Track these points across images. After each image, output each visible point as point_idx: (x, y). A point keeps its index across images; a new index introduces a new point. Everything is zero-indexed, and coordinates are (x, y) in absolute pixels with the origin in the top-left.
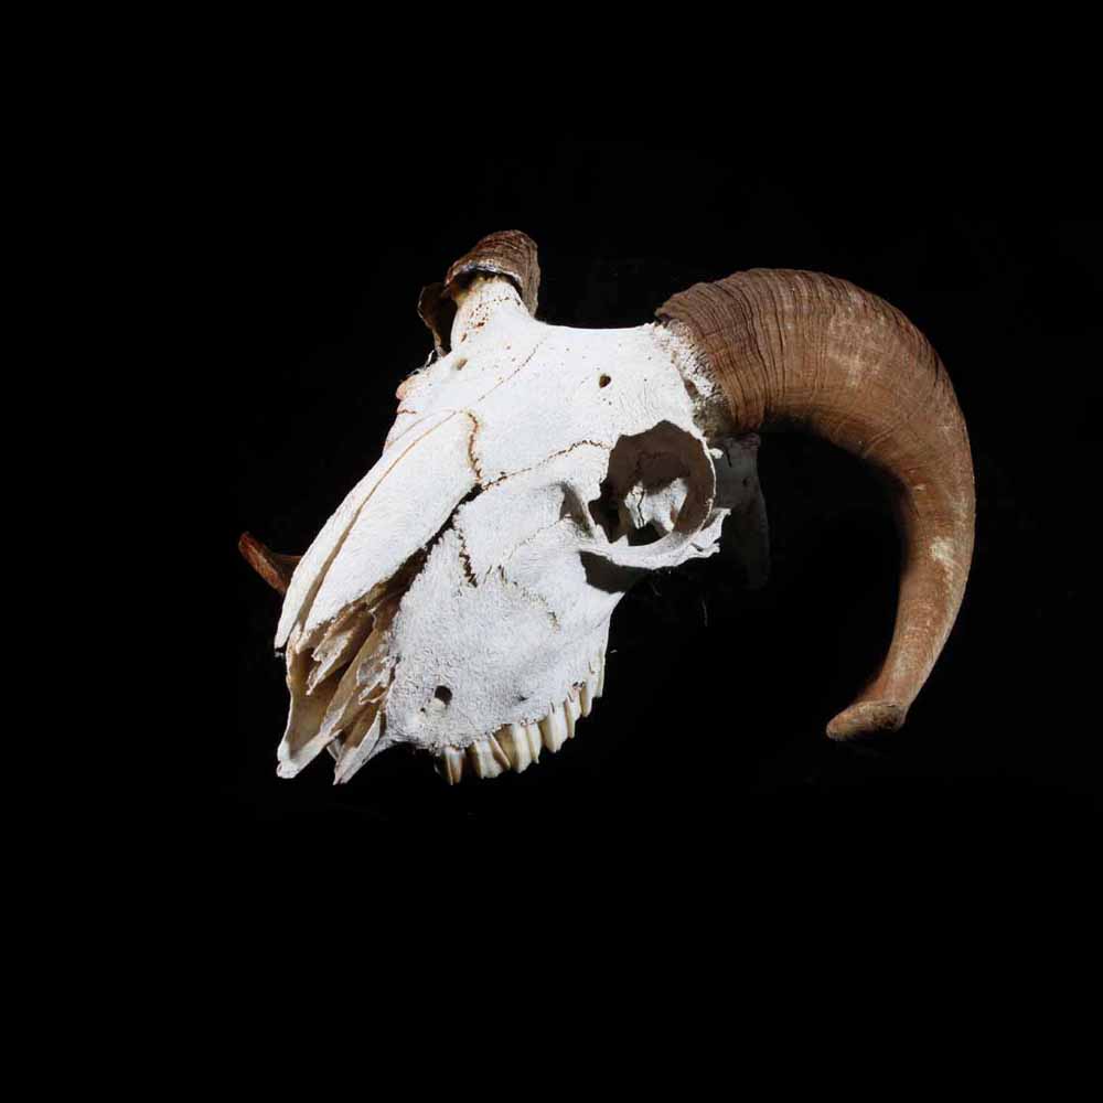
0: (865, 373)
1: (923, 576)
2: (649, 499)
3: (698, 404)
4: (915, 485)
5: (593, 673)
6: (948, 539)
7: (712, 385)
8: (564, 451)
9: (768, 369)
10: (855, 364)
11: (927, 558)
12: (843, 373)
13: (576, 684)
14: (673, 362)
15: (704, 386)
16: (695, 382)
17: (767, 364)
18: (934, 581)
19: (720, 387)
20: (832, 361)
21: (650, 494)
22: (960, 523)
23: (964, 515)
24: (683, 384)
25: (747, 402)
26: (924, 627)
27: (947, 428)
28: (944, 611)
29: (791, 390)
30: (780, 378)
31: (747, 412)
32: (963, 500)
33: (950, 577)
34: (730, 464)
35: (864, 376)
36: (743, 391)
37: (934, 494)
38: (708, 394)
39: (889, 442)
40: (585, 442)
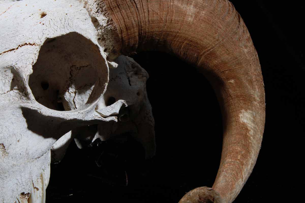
0: (196, 15)
1: (235, 131)
2: (80, 97)
3: (100, 31)
4: (228, 79)
5: (37, 189)
6: (249, 111)
7: (107, 19)
8: (14, 49)
9: (139, 9)
10: (191, 10)
11: (237, 121)
12: (184, 14)
13: (23, 194)
14: (85, 7)
15: (102, 19)
16: (97, 18)
17: (139, 6)
18: (242, 134)
19: (112, 20)
20: (177, 7)
21: (80, 93)
22: (255, 103)
23: (258, 99)
24: (91, 19)
25: (127, 28)
26: (236, 160)
27: (246, 50)
28: (248, 152)
29: (153, 21)
30: (146, 14)
31: (128, 35)
32: (257, 90)
33: (252, 132)
34: (130, 85)
35: (196, 17)
36: (124, 21)
37: (240, 84)
38: (105, 25)
39: (212, 54)
40: (26, 44)
